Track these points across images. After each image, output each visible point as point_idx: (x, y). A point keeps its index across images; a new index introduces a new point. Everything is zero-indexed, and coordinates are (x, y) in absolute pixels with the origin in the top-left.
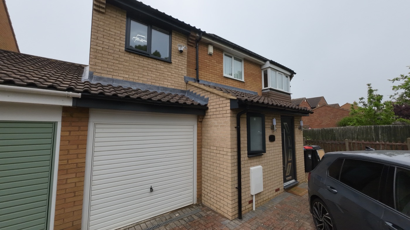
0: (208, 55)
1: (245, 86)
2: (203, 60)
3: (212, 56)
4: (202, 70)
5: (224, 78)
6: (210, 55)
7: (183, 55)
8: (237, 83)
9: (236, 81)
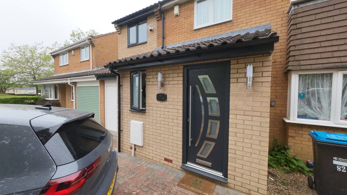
0: (175, 18)
1: (233, 25)
2: (170, 25)
3: (179, 16)
4: (169, 36)
5: (194, 32)
6: (177, 16)
7: (154, 32)
8: (216, 29)
9: (215, 27)
